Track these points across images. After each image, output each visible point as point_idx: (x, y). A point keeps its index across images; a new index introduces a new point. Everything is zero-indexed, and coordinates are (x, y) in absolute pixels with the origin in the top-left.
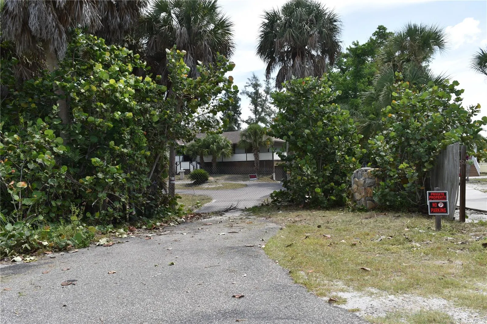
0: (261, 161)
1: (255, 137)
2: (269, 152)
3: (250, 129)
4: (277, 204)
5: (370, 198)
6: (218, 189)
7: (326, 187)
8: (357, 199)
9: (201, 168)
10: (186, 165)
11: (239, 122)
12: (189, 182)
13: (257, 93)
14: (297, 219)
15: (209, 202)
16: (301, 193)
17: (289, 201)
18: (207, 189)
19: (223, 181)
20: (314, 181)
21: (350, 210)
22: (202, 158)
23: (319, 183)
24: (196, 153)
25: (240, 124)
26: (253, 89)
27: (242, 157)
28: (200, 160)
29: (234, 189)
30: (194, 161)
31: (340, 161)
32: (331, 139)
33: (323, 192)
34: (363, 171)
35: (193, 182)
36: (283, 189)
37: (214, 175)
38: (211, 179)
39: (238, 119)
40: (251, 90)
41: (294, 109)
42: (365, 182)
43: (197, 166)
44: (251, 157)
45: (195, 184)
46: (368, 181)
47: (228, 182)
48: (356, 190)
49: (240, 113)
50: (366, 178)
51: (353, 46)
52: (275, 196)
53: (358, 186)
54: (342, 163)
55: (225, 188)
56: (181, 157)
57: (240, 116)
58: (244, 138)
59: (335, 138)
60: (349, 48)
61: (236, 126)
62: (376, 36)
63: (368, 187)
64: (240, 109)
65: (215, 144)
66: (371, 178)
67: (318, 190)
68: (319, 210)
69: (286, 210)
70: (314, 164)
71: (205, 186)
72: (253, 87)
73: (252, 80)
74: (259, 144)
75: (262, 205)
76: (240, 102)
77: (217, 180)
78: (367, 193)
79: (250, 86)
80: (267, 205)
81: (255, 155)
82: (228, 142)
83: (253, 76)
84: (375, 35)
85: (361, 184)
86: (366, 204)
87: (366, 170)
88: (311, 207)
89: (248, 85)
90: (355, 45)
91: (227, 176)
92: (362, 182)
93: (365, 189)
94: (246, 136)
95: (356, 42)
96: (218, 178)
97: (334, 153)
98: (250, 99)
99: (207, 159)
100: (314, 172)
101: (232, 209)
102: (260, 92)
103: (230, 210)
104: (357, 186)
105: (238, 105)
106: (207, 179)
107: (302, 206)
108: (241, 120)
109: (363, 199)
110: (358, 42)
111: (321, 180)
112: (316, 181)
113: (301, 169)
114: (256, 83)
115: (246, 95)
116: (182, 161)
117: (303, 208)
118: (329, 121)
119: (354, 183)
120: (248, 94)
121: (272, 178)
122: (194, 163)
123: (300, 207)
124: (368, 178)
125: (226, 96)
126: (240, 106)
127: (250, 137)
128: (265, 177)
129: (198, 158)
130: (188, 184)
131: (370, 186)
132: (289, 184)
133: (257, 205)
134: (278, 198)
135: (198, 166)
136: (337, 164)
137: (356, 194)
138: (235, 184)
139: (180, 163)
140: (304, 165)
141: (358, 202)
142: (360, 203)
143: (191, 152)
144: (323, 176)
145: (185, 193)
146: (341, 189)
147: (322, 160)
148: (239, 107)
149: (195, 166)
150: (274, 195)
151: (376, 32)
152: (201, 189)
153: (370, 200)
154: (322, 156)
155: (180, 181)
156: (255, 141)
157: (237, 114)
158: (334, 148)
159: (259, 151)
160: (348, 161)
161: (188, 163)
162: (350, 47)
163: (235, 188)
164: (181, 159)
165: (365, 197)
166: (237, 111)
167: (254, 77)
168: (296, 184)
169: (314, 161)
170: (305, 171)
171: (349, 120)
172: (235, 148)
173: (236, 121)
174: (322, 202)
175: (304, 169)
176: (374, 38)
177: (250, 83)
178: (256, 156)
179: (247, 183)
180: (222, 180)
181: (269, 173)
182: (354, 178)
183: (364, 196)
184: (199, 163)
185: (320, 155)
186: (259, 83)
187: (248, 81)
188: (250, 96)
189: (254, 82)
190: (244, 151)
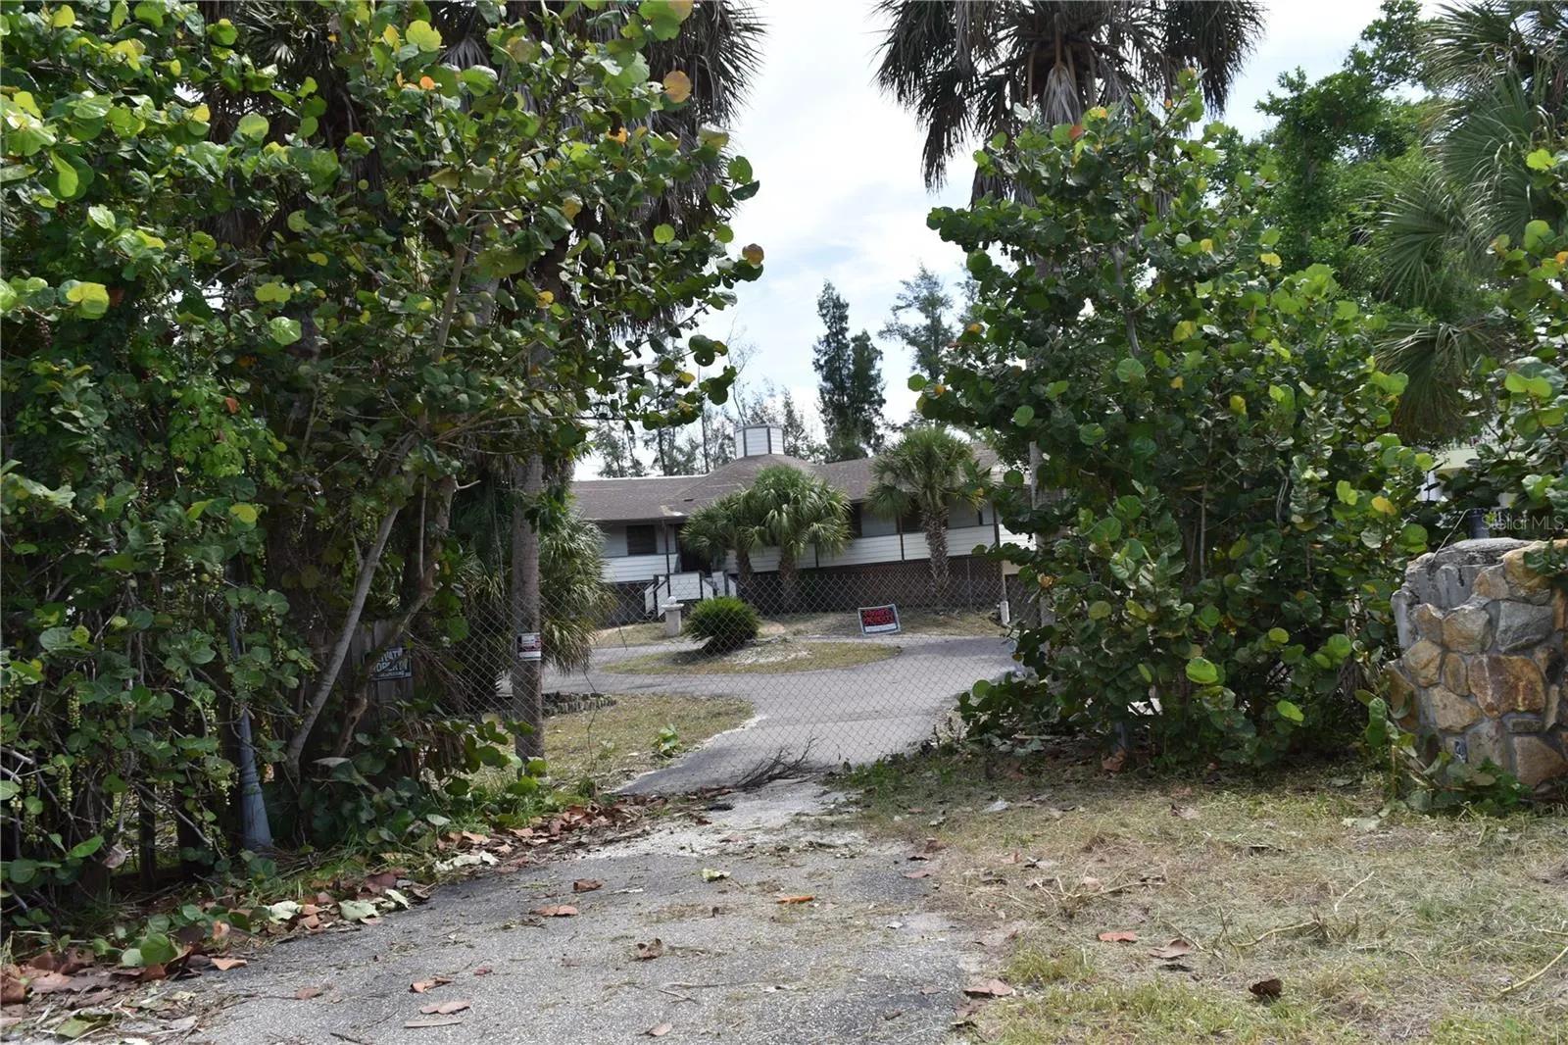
0: (952, 558)
1: (930, 473)
2: (981, 524)
3: (908, 444)
4: (997, 742)
5: (1529, 717)
6: (787, 668)
7: (1242, 654)
8: (1443, 724)
9: (742, 593)
10: (688, 586)
11: (879, 432)
12: (690, 645)
13: (935, 329)
14: (1091, 877)
15: (735, 726)
16: (1111, 695)
17: (1054, 730)
18: (751, 670)
19: (816, 639)
20: (1173, 627)
21: (1417, 799)
22: (743, 560)
23: (1201, 638)
24: (721, 542)
25: (882, 436)
26: (923, 315)
27: (884, 548)
28: (738, 564)
29: (847, 667)
30: (718, 570)
31: (1308, 517)
32: (1257, 403)
33: (1231, 683)
34: (1472, 560)
35: (700, 645)
36: (1020, 671)
37: (787, 617)
38: (770, 630)
39: (876, 420)
40: (916, 319)
41: (1051, 292)
42: (1491, 623)
43: (727, 586)
44: (916, 547)
45: (708, 652)
46: (1512, 617)
47: (834, 640)
48: (1431, 671)
49: (882, 402)
50: (1496, 601)
51: (1285, 94)
52: (982, 708)
53: (1446, 648)
54: (1321, 529)
55: (819, 662)
56: (674, 558)
57: (882, 410)
58: (888, 479)
59: (1277, 393)
60: (1267, 101)
61: (869, 443)
62: (1376, 39)
63: (1515, 651)
64: (879, 387)
65: (785, 506)
66: (1526, 600)
67: (1202, 669)
68: (1214, 785)
69: (1035, 789)
70: (1167, 536)
71: (746, 657)
72: (921, 309)
73: (918, 286)
74: (944, 498)
75: (926, 748)
76: (878, 364)
77: (797, 633)
78: (1508, 690)
79: (909, 306)
80: (948, 750)
81: (930, 537)
82: (833, 497)
83: (919, 272)
84: (1371, 38)
85: (1469, 639)
86: (1508, 753)
87: (1491, 557)
88: (1166, 769)
89: (902, 303)
90: (1291, 85)
91: (831, 619)
92: (1476, 625)
93: (1496, 665)
94: (893, 470)
95: (1294, 76)
96: (802, 627)
97: (1271, 479)
98: (913, 351)
99: (763, 561)
100: (1175, 581)
101: (779, 776)
102: (945, 322)
103: (772, 778)
104: (1436, 651)
105: (873, 373)
106: (752, 634)
107: (1119, 756)
108: (887, 425)
109: (1487, 728)
110: (1301, 76)
111: (1210, 618)
112: (1184, 630)
113: (1100, 562)
114: (932, 294)
115: (899, 338)
116: (677, 572)
117: (1122, 770)
118: (1227, 326)
119: (1414, 633)
120: (905, 336)
121: (998, 620)
122: (718, 577)
123: (1106, 766)
124: (1512, 599)
125: (829, 344)
126: (878, 375)
127: (909, 476)
128: (972, 618)
129: (732, 557)
130: (687, 653)
131: (1526, 649)
132: (1045, 647)
133: (898, 750)
134: (995, 716)
135: (732, 585)
136: (1295, 534)
137: (1437, 695)
138: (854, 650)
139: (667, 577)
140: (1116, 545)
141: (1451, 741)
142: (1464, 750)
143: (705, 541)
144: (1222, 601)
145: (659, 690)
146: (1327, 664)
147: (1209, 514)
148: (876, 379)
149: (721, 586)
150: (974, 701)
151: (1377, 23)
152: (726, 672)
153: (1527, 732)
154: (1206, 495)
155: (666, 643)
156: (929, 486)
157: (871, 403)
158: (1272, 448)
159: (945, 524)
160: (1354, 515)
161: (695, 577)
162: (1272, 96)
163: (853, 661)
164: (672, 566)
165: (1501, 715)
166: (872, 394)
167: (925, 276)
168: (1081, 644)
169: (1169, 521)
170: (1123, 573)
171: (1334, 308)
172: (859, 519)
173: (868, 428)
174: (1227, 740)
175: (1120, 563)
176: (1369, 48)
177: (910, 296)
178: (937, 542)
179: (906, 640)
180: (811, 635)
181: (984, 602)
182: (1415, 600)
183: (1490, 708)
184: (734, 577)
185: (1197, 495)
186: (941, 294)
187: (902, 290)
188: (912, 342)
189: (925, 293)
190: (893, 525)
